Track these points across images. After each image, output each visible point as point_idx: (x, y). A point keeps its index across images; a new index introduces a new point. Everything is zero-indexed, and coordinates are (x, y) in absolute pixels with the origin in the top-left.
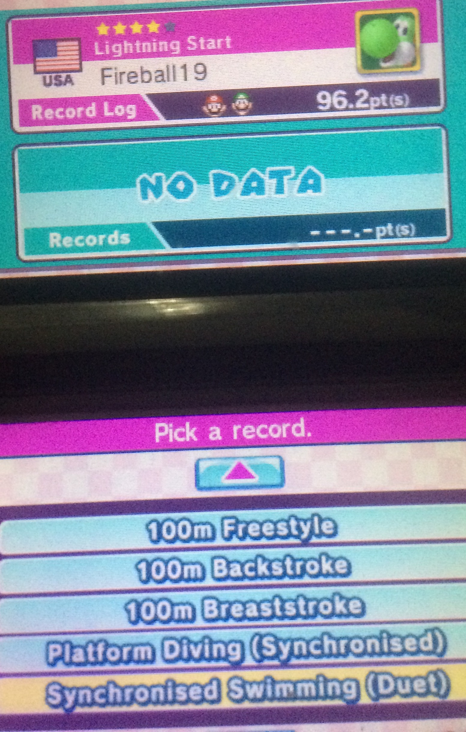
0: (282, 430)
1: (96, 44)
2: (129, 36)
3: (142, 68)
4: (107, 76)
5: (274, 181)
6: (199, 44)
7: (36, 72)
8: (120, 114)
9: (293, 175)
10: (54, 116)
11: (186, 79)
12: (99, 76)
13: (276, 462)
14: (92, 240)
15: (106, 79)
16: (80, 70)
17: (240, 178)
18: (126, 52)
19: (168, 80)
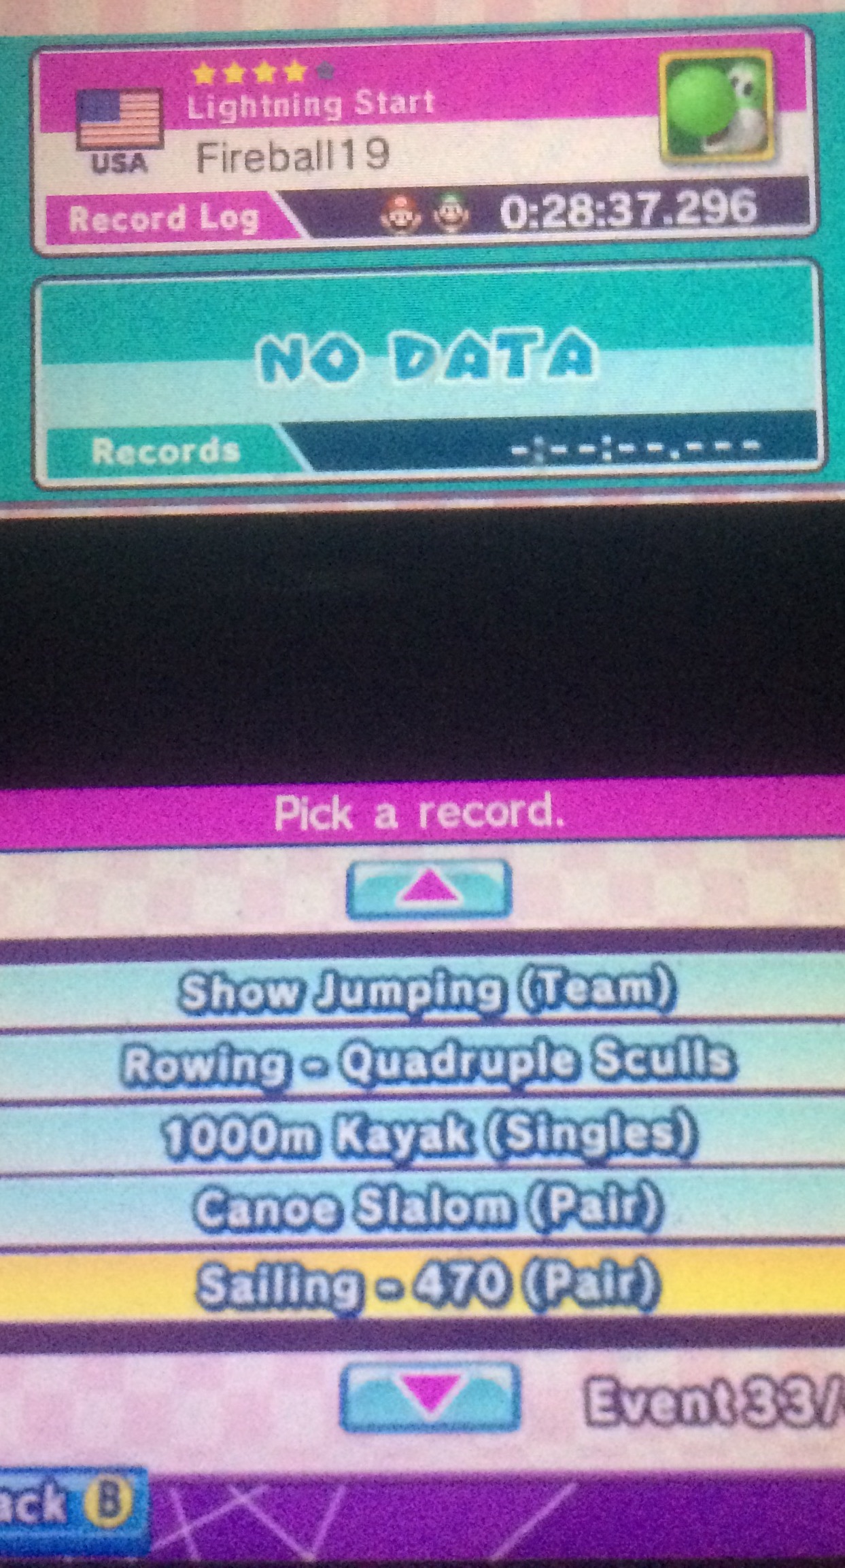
0: (510, 814)
1: (191, 101)
2: (251, 86)
3: (271, 144)
4: (211, 158)
5: (506, 353)
6: (376, 104)
7: (80, 147)
8: (230, 226)
9: (540, 343)
10: (110, 226)
11: (350, 164)
12: (194, 155)
13: (496, 872)
14: (169, 453)
15: (206, 161)
16: (159, 145)
17: (444, 348)
18: (244, 113)
19: (318, 168)
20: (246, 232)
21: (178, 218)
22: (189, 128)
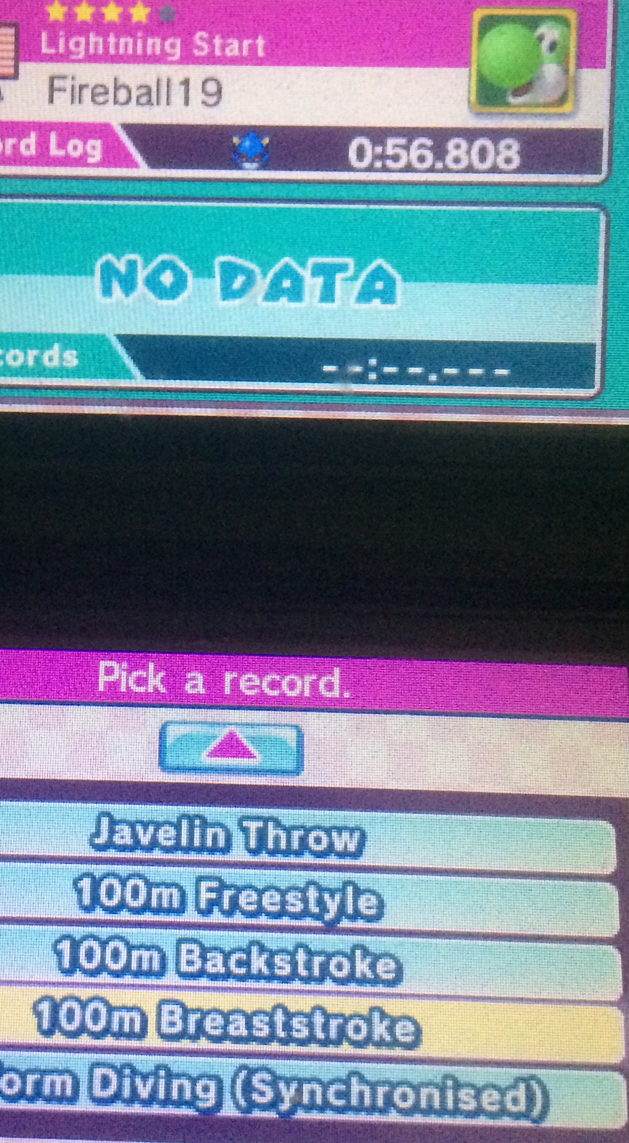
0: (303, 685)
1: (44, 36)
2: (99, 25)
3: (115, 79)
4: (60, 90)
5: (320, 280)
6: (212, 46)
8: (76, 154)
9: (350, 272)
11: (187, 103)
12: (46, 88)
13: (290, 736)
14: (16, 357)
15: (56, 94)
16: (15, 76)
17: (265, 274)
18: (92, 51)
19: (158, 103)
20: (90, 160)
21: (29, 145)
22: (42, 61)
